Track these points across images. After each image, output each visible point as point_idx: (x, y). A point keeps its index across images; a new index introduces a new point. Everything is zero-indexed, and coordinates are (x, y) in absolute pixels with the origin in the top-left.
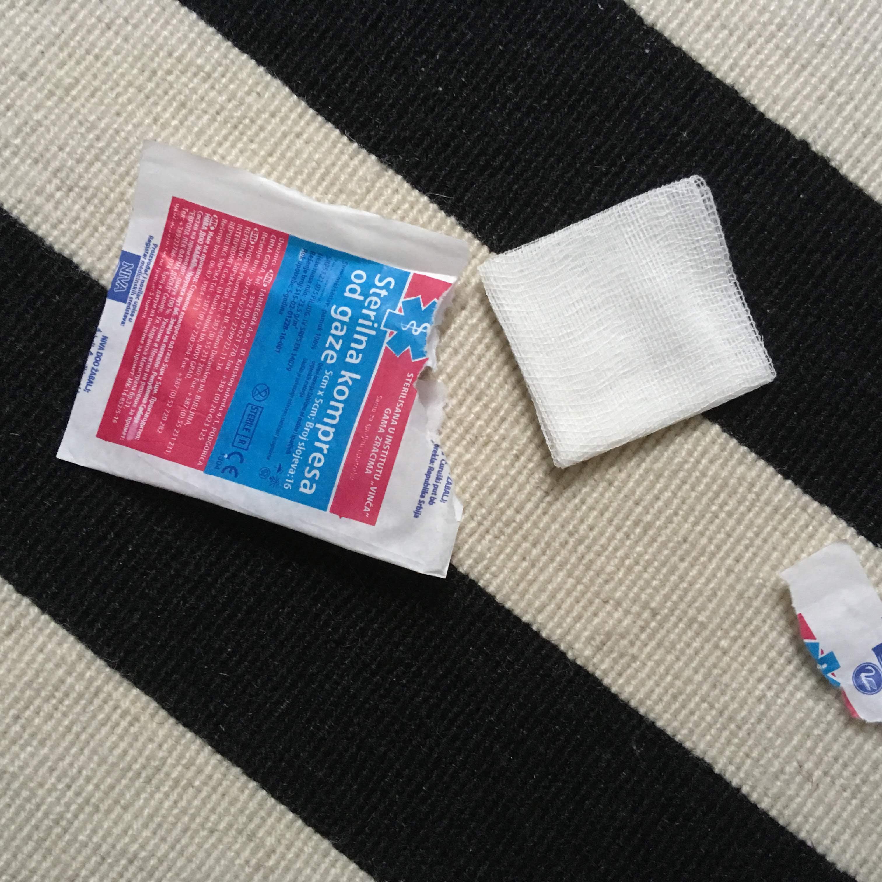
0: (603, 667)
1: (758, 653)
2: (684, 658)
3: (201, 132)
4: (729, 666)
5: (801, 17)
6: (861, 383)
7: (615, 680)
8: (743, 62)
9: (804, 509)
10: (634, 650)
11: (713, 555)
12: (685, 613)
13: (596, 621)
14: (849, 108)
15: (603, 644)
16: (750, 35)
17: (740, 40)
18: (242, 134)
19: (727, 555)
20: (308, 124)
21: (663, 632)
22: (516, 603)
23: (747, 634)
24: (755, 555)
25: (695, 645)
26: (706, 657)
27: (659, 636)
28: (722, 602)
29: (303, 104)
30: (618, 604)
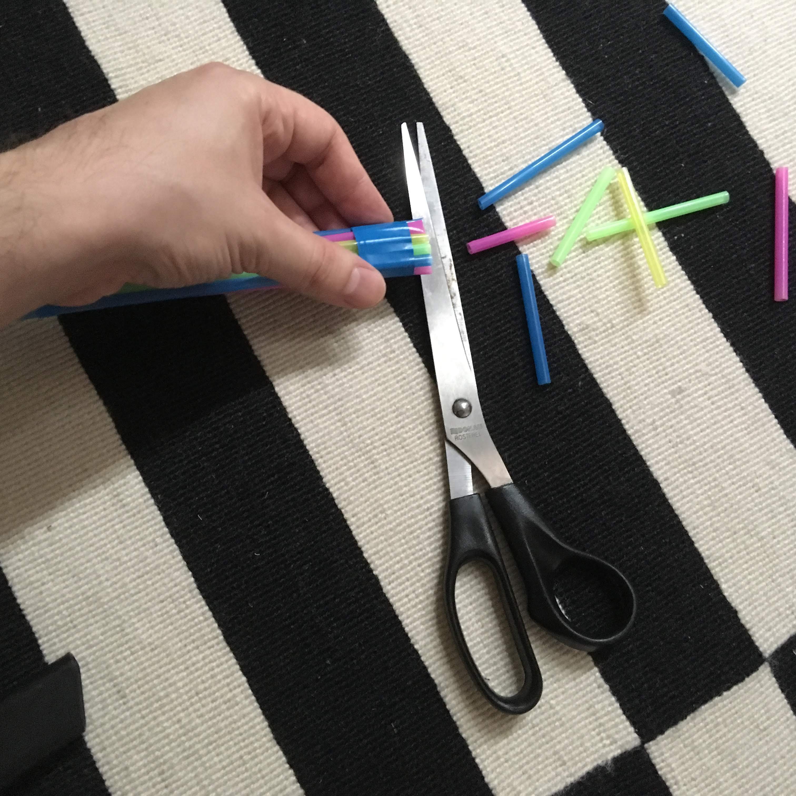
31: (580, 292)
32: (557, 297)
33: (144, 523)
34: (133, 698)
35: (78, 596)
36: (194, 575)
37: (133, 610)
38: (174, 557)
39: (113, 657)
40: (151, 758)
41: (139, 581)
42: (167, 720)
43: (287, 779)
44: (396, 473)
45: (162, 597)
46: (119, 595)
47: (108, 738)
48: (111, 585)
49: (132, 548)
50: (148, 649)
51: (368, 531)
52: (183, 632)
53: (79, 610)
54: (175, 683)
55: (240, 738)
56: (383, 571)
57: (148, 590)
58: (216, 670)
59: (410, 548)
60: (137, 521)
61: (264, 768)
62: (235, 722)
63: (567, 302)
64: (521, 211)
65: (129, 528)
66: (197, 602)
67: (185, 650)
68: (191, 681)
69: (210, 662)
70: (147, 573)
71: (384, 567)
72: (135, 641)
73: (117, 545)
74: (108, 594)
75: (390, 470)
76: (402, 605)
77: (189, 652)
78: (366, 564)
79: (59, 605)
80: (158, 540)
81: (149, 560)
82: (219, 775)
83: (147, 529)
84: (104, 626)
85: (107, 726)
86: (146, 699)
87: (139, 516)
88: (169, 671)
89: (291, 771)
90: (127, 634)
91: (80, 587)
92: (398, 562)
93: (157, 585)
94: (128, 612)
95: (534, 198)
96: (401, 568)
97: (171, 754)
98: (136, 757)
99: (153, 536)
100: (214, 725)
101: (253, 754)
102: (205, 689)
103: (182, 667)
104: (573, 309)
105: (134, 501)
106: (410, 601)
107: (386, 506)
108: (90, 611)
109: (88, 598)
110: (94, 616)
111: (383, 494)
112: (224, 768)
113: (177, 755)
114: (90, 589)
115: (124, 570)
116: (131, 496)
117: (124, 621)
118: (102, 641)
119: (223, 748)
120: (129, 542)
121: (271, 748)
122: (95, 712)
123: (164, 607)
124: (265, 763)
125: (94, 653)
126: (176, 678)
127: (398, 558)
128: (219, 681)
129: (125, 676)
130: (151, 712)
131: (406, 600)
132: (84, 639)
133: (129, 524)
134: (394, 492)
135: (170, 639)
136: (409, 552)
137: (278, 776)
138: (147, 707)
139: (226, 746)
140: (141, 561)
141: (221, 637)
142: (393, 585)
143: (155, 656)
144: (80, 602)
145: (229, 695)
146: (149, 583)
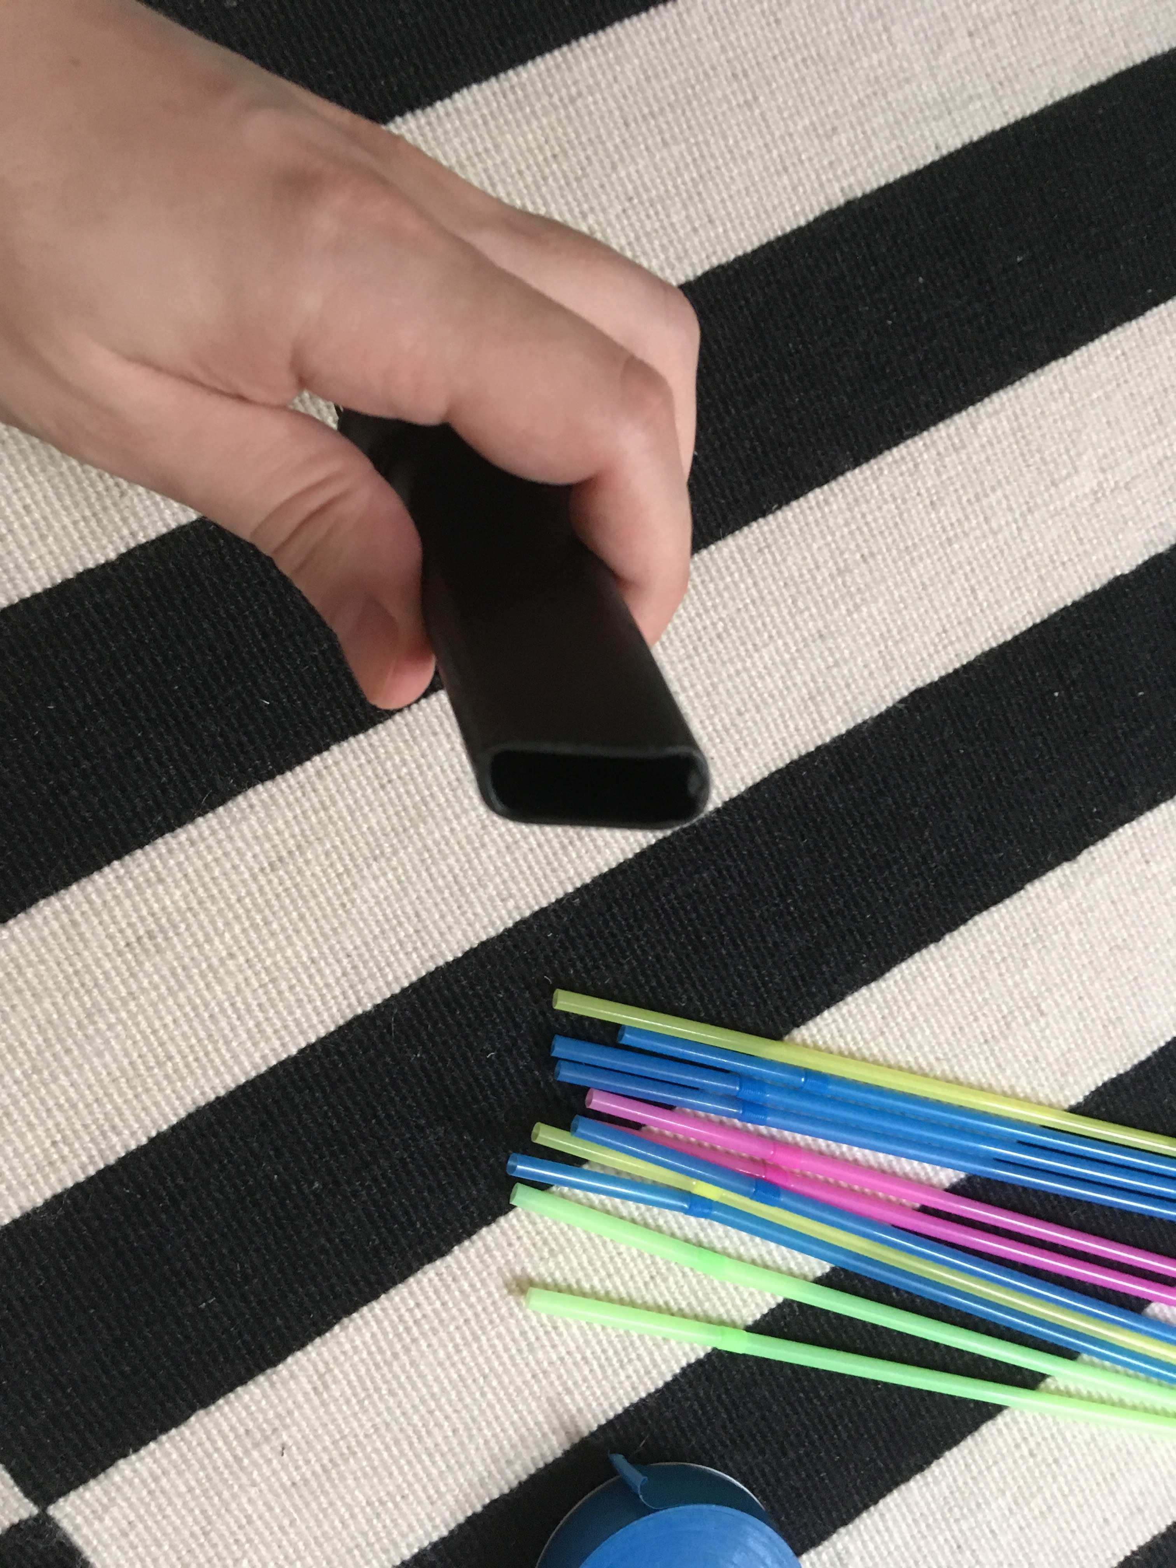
31: (897, 1547)
32: (890, 1510)
33: (536, 879)
34: (270, 882)
35: (429, 788)
36: (457, 961)
37: (406, 872)
38: (484, 928)
39: (335, 847)
40: (176, 917)
41: (450, 878)
42: (234, 937)
43: (133, 1134)
44: (612, 1271)
45: (424, 915)
46: (428, 850)
47: (209, 848)
48: (444, 837)
49: (499, 864)
50: (345, 899)
51: (522, 1232)
52: (370, 950)
53: (408, 792)
54: (291, 944)
55: (201, 1054)
56: (458, 1262)
57: (435, 893)
58: (309, 1008)
59: (494, 1303)
60: (541, 868)
61: (152, 1097)
62: (227, 1043)
63: (882, 1528)
64: (1019, 1440)
65: (530, 857)
66: (415, 968)
67: (341, 955)
68: (293, 969)
69: (322, 996)
70: (461, 889)
71: (465, 1263)
72: (357, 878)
73: (504, 841)
74: (431, 833)
75: (617, 1259)
76: (403, 1300)
77: (338, 961)
78: (470, 1232)
79: (415, 761)
80: (511, 904)
81: (481, 891)
82: (144, 1025)
83: (528, 885)
84: (383, 829)
85: (229, 847)
86: (267, 902)
87: (548, 872)
88: (310, 932)
89: (144, 1141)
90: (369, 866)
91: (442, 790)
92: (472, 1286)
93: (443, 907)
94: (403, 865)
95: (1039, 1458)
96: (462, 1292)
97: (179, 948)
98: (178, 894)
99: (518, 895)
100: (223, 1011)
101: (175, 1077)
102: (280, 993)
103: (315, 953)
104: (872, 1538)
105: (571, 861)
106: (410, 1310)
107: (561, 1258)
108: (405, 809)
109: (426, 804)
110: (397, 814)
111: (580, 1252)
112: (154, 1032)
113: (179, 958)
114: (439, 805)
115: (466, 855)
116: (580, 857)
117: (388, 860)
118: (359, 828)
119: (186, 1028)
120: (508, 859)
121: (183, 1104)
122: (250, 827)
123: (409, 919)
124: (159, 1098)
125: (342, 818)
126: (299, 945)
127: (479, 1285)
128: (291, 1013)
129: (304, 868)
130: (248, 911)
131: (412, 1303)
132: (363, 802)
133: (536, 857)
134: (583, 1268)
135: (360, 932)
136: (488, 1302)
137: (138, 1119)
138: (255, 904)
139: (189, 1032)
140: (479, 880)
141: (360, 1011)
142: (436, 1280)
143: (334, 910)
144: (419, 792)
145: (269, 1031)
146: (447, 894)
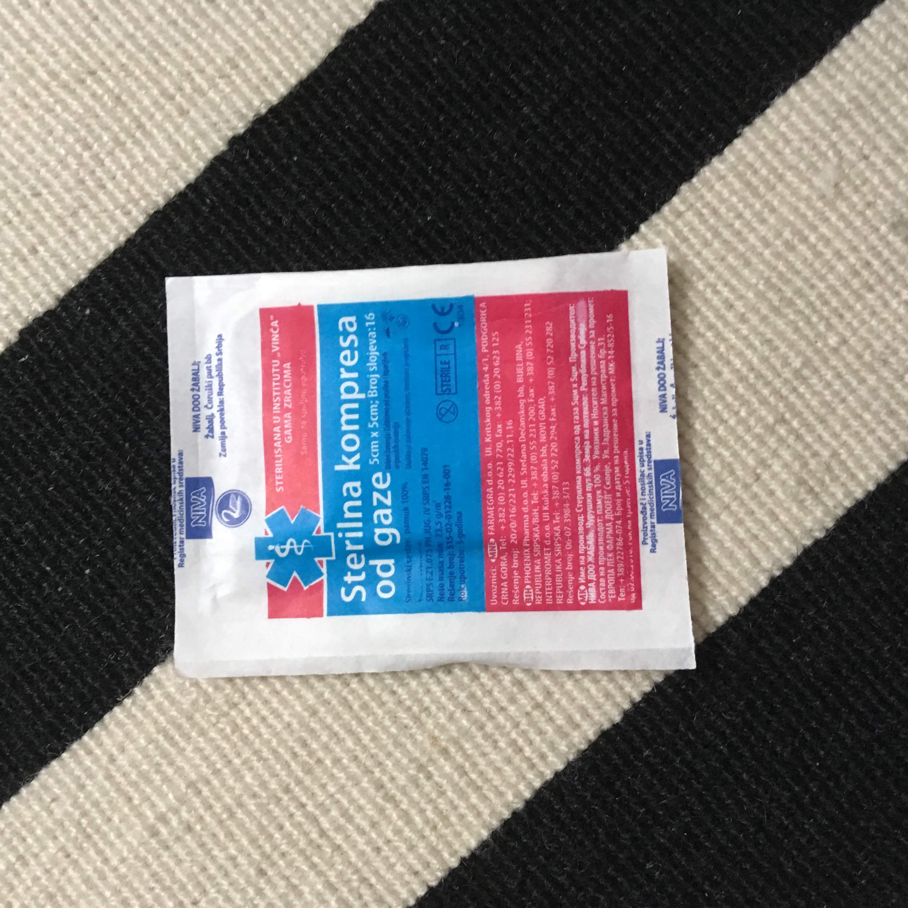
0: (840, 495)
1: (851, 301)
2: (844, 393)
3: (87, 881)
4: (862, 339)
5: (79, 119)
6: (536, 121)
7: (859, 484)
8: (122, 198)
9: (679, 215)
10: (826, 454)
11: (718, 335)
12: (786, 382)
13: (779, 493)
14: (198, 79)
15: (811, 490)
16: (91, 183)
17: (94, 197)
18: (98, 831)
19: (721, 317)
20: (100, 745)
21: (806, 414)
22: (742, 590)
23: (825, 311)
24: (727, 284)
25: (829, 376)
26: (848, 365)
27: (811, 419)
28: (781, 335)
29: (75, 746)
30: (763, 463)
